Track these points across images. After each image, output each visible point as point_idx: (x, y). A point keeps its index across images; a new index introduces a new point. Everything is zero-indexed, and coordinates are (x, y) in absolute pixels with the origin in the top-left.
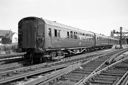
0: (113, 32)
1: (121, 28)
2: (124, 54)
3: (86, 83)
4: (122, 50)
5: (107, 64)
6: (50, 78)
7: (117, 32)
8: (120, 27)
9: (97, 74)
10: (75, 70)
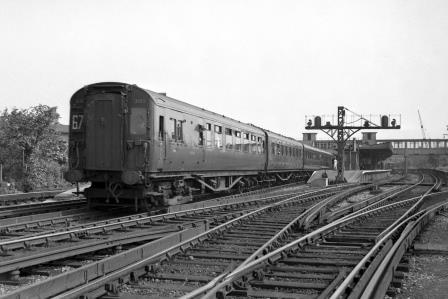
0: (313, 125)
1: (341, 111)
2: (353, 199)
3: (234, 286)
4: (344, 188)
5: (299, 229)
6: (106, 271)
7: (328, 123)
8: (339, 108)
9: (269, 261)
10: (189, 249)
